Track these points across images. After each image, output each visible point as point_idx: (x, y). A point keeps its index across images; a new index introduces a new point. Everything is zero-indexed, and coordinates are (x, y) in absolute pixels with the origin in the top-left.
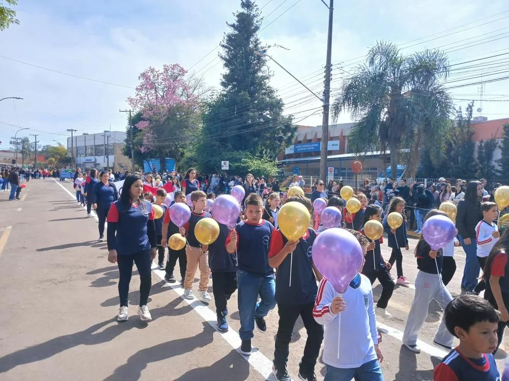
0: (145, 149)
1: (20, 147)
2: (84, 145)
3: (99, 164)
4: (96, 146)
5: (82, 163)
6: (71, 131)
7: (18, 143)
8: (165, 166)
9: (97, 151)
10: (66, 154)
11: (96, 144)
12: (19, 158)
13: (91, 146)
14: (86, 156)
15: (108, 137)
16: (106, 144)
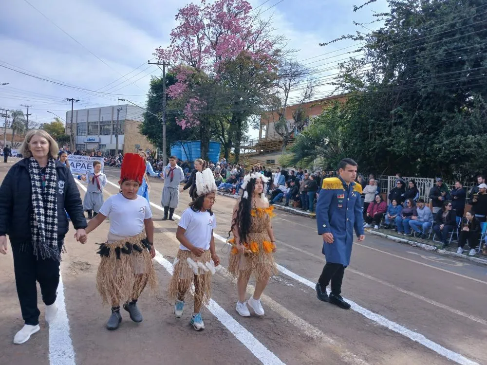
0: (187, 123)
1: (11, 120)
2: (86, 121)
3: (104, 145)
4: (101, 122)
5: (83, 143)
6: (71, 102)
7: (6, 116)
8: (208, 151)
9: (102, 128)
10: (64, 132)
11: (101, 120)
12: (8, 135)
13: (95, 123)
14: (88, 134)
15: (118, 110)
16: (114, 120)
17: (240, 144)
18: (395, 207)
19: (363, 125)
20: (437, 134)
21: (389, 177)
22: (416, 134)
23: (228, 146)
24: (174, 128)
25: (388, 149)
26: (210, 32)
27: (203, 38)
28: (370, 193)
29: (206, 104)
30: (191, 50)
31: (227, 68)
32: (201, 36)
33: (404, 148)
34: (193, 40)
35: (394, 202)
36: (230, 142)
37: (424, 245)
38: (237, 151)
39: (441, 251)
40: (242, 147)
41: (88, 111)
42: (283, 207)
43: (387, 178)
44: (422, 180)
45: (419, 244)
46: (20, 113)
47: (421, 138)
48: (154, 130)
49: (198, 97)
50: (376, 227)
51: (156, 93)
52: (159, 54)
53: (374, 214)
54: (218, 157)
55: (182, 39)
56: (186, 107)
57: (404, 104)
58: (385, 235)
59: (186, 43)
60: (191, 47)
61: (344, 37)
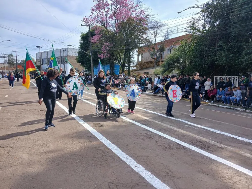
0: (103, 56)
1: (7, 59)
2: (46, 58)
5: (46, 69)
6: (39, 48)
7: (5, 57)
8: (114, 69)
10: (35, 63)
12: (6, 67)
14: (48, 64)
15: (64, 51)
16: (61, 56)
17: (130, 65)
18: (221, 91)
19: (201, 51)
20: (240, 54)
21: (215, 77)
22: (230, 55)
23: (123, 66)
24: (96, 58)
25: (216, 63)
26: (112, 7)
27: (108, 11)
28: (208, 85)
29: (113, 45)
30: (102, 17)
31: (122, 26)
32: (106, 10)
33: (224, 62)
34: (103, 12)
35: (221, 89)
36: (124, 64)
37: (238, 109)
38: (129, 69)
39: (247, 111)
40: (131, 66)
41: (47, 52)
42: (162, 95)
43: (214, 77)
44: (233, 77)
45: (236, 108)
46: (12, 56)
47: (233, 56)
48: (84, 60)
49: (108, 42)
50: (212, 102)
51: (84, 41)
52: (85, 21)
53: (211, 95)
54: (119, 72)
55: (97, 12)
56: (102, 47)
57: (222, 40)
58: (218, 105)
59: (99, 14)
60: (102, 15)
61: (190, 8)
